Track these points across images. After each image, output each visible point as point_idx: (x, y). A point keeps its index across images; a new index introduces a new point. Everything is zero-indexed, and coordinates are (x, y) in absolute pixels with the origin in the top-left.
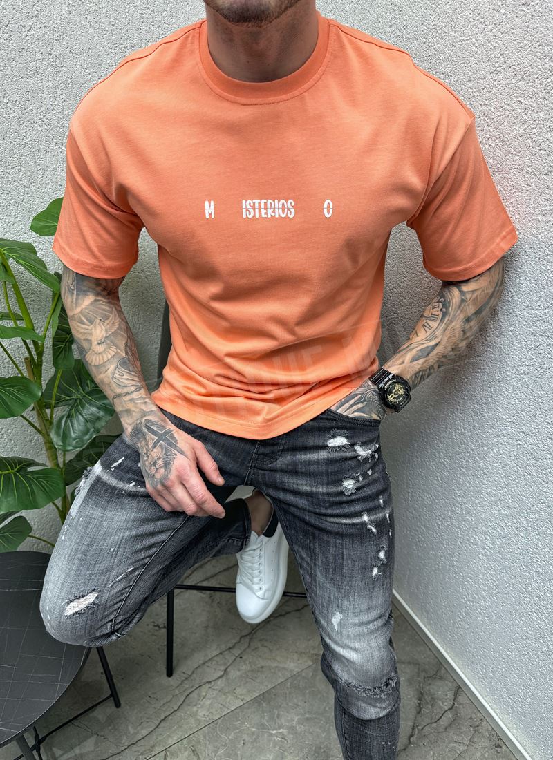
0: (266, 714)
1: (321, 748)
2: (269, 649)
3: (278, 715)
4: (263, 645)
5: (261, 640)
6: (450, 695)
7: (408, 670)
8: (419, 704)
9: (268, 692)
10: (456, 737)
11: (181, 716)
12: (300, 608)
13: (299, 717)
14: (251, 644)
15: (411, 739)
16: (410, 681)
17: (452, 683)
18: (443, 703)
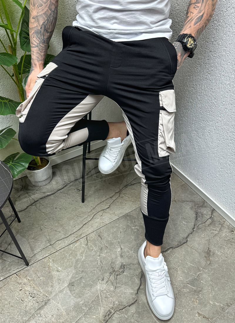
0: (129, 221)
2: (128, 197)
4: (125, 196)
5: (124, 194)
6: (210, 213)
7: (190, 204)
8: (196, 217)
9: (129, 213)
10: (213, 228)
11: (92, 223)
14: (120, 195)
15: (194, 229)
16: (191, 208)
17: (210, 208)
18: (207, 216)
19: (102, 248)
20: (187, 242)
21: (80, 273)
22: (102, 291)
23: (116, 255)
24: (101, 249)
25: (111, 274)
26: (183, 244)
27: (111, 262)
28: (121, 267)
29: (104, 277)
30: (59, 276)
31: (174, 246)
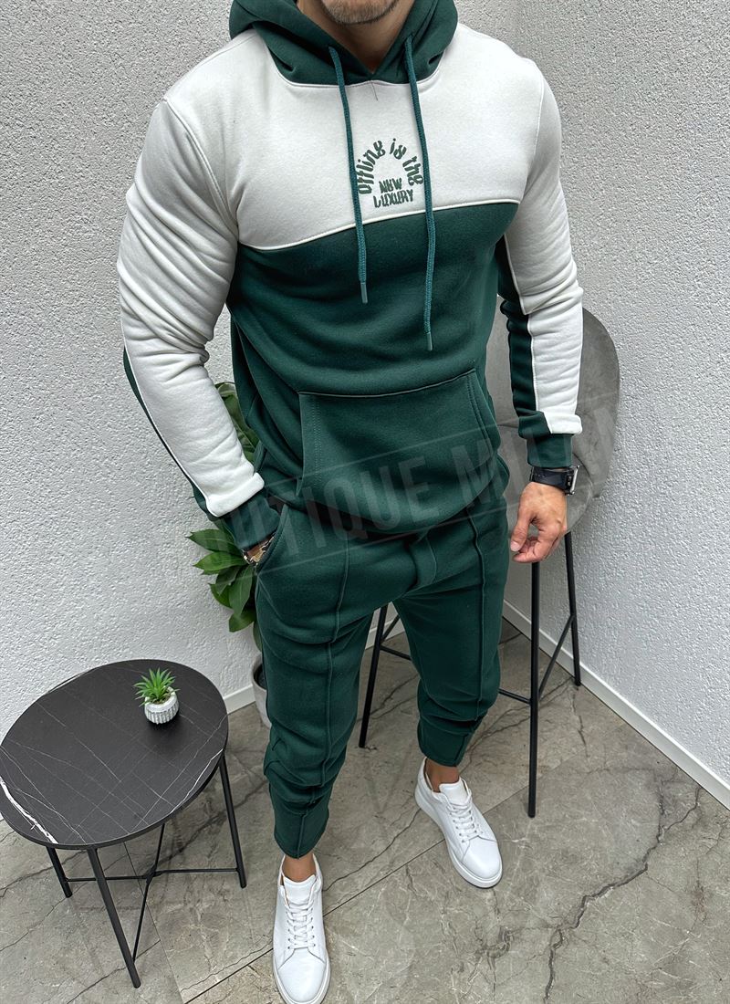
1: (567, 852)
2: (494, 764)
3: (517, 826)
4: (485, 761)
5: (482, 756)
6: (692, 796)
7: (644, 776)
8: (662, 806)
9: (502, 804)
10: (703, 834)
11: (415, 833)
12: (517, 722)
13: (540, 825)
14: (474, 760)
15: (660, 839)
16: (648, 786)
17: (692, 784)
18: (685, 803)
19: (447, 893)
20: (646, 869)
21: (404, 957)
22: (463, 997)
23: (485, 908)
24: (447, 896)
25: (479, 955)
26: (638, 875)
27: (474, 927)
28: (500, 936)
29: (463, 964)
30: (355, 967)
31: (618, 880)
